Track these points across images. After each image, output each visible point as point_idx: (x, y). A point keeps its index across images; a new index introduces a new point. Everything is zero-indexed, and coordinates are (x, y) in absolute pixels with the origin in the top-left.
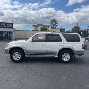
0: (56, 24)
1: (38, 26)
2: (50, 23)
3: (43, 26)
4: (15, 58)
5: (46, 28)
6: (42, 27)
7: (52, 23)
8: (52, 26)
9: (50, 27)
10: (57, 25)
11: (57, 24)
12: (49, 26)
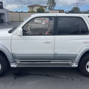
0: (53, 5)
1: (34, 7)
2: (47, 3)
3: (40, 7)
5: (43, 9)
6: (38, 7)
7: (50, 3)
8: (49, 6)
10: (55, 6)
11: (55, 4)
12: (46, 7)
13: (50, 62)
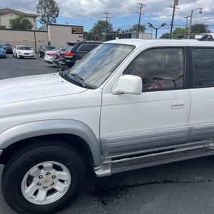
3: (18, 17)
4: (36, 193)
5: (28, 21)
6: (14, 17)
7: (45, 8)
8: (43, 16)
9: (38, 18)
10: (57, 16)
12: (35, 17)
13: (173, 149)
